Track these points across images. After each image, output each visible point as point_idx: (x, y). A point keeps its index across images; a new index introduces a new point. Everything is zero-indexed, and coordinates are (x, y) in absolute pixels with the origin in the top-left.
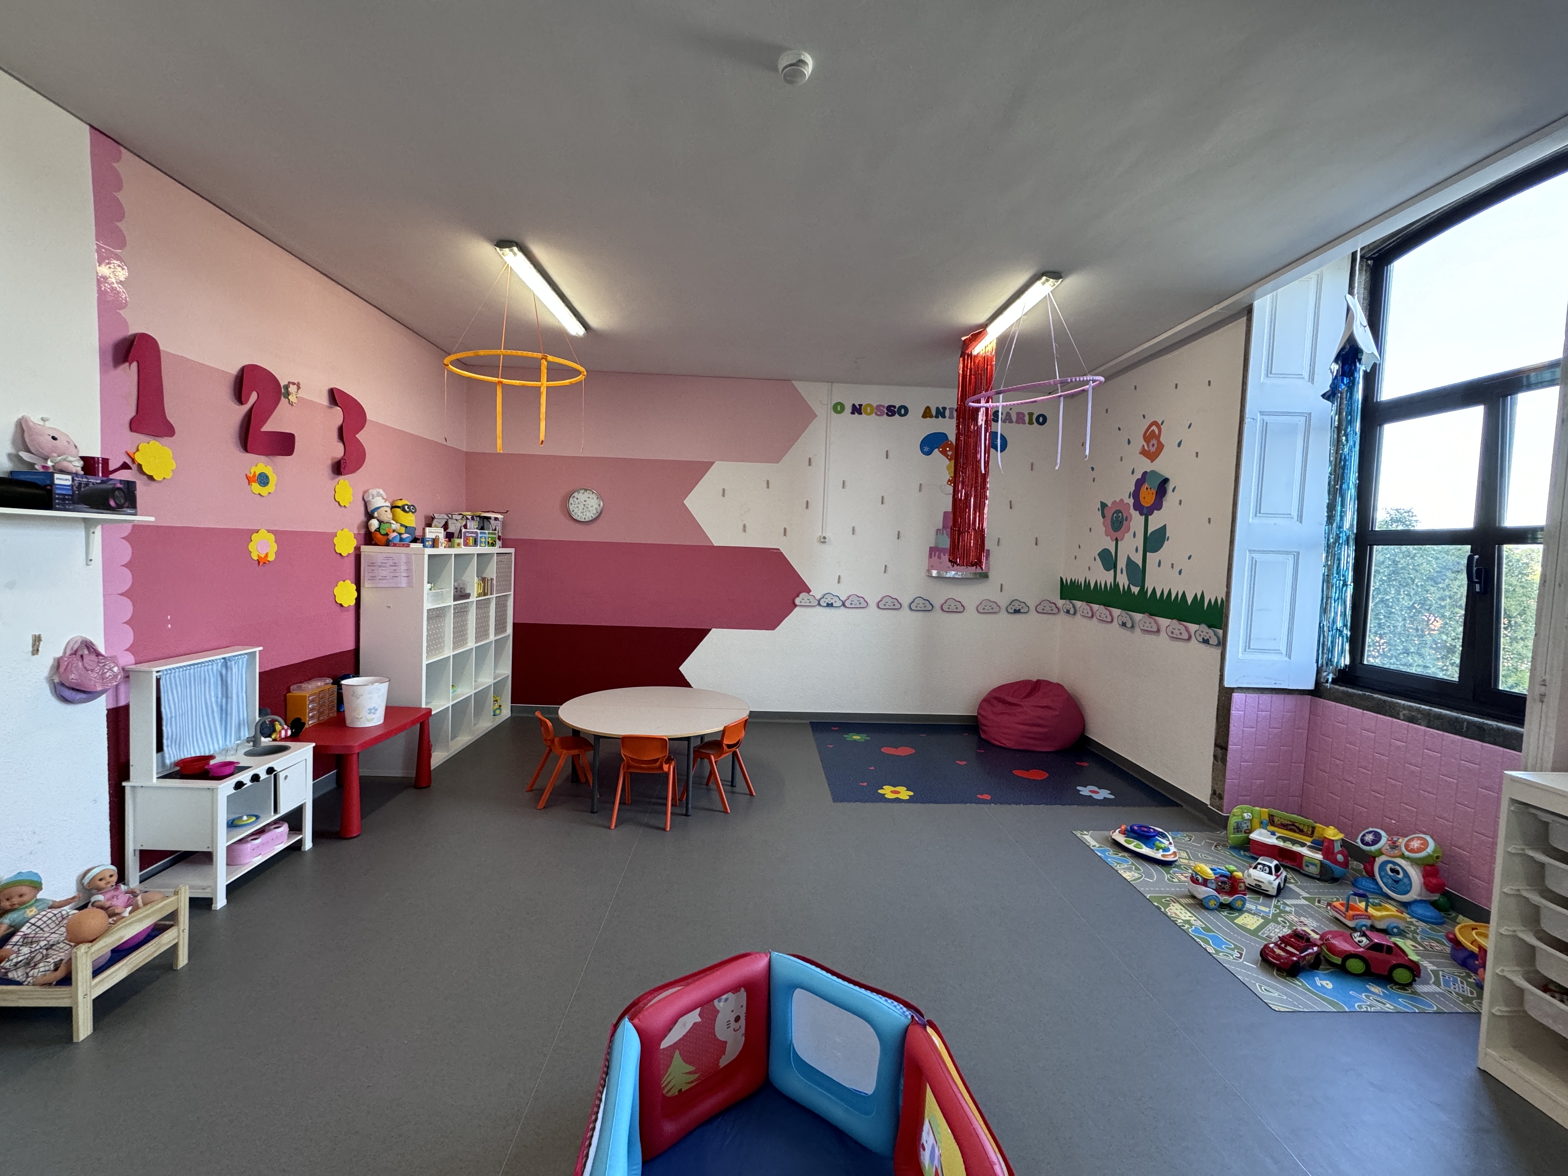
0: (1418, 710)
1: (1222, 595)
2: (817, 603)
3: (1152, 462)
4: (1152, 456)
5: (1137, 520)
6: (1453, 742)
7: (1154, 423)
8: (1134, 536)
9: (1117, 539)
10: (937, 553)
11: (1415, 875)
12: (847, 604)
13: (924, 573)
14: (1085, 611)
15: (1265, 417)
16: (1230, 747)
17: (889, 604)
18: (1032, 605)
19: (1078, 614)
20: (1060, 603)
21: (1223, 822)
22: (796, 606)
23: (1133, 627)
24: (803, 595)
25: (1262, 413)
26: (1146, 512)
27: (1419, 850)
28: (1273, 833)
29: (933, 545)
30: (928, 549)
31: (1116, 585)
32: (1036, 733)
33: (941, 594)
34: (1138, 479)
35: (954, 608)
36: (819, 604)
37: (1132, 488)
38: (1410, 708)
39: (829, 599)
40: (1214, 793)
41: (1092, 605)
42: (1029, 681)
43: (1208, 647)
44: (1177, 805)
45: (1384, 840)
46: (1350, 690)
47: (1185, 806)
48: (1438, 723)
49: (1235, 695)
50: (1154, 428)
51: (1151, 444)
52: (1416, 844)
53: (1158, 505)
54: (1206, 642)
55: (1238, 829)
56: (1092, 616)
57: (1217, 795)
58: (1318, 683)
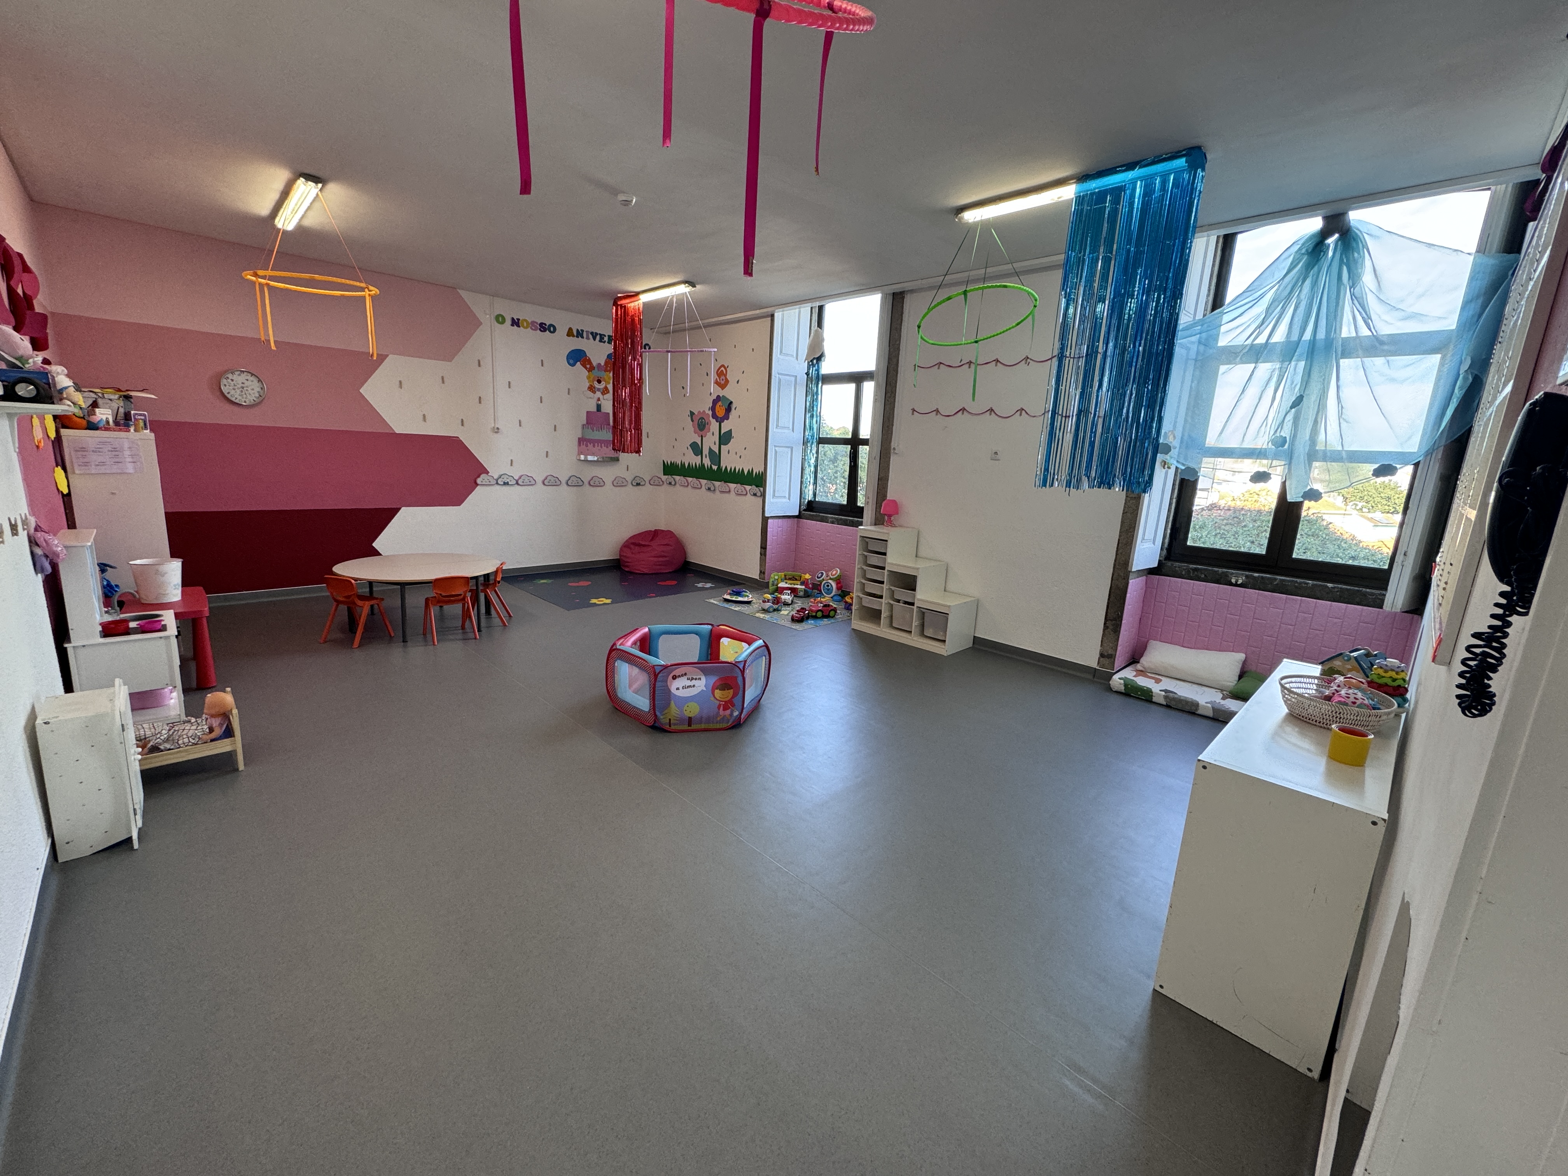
0: (835, 518)
1: (762, 470)
2: (495, 482)
3: (722, 389)
4: (723, 387)
5: (714, 425)
6: (845, 529)
7: (723, 366)
8: (713, 434)
9: (702, 436)
10: (585, 443)
11: (834, 585)
12: (520, 482)
13: (574, 458)
14: (683, 482)
15: (780, 376)
16: (768, 547)
17: (551, 482)
18: (647, 479)
19: (677, 485)
20: (664, 478)
21: (766, 585)
22: (477, 485)
23: (714, 490)
24: (483, 476)
25: (779, 374)
26: (720, 421)
27: (836, 574)
28: (786, 583)
29: (580, 437)
30: (577, 439)
31: (703, 465)
32: (662, 561)
33: (588, 473)
34: (714, 400)
35: (596, 483)
36: (497, 483)
37: (711, 405)
38: (832, 518)
39: (505, 479)
40: (761, 572)
41: (687, 478)
42: (650, 531)
43: (756, 498)
44: (744, 584)
45: (824, 575)
46: (812, 513)
47: (747, 583)
48: (840, 522)
49: (770, 521)
50: (722, 368)
51: (721, 379)
52: (834, 573)
53: (726, 417)
54: (755, 495)
55: (773, 585)
56: (688, 485)
57: (762, 573)
58: (800, 512)
